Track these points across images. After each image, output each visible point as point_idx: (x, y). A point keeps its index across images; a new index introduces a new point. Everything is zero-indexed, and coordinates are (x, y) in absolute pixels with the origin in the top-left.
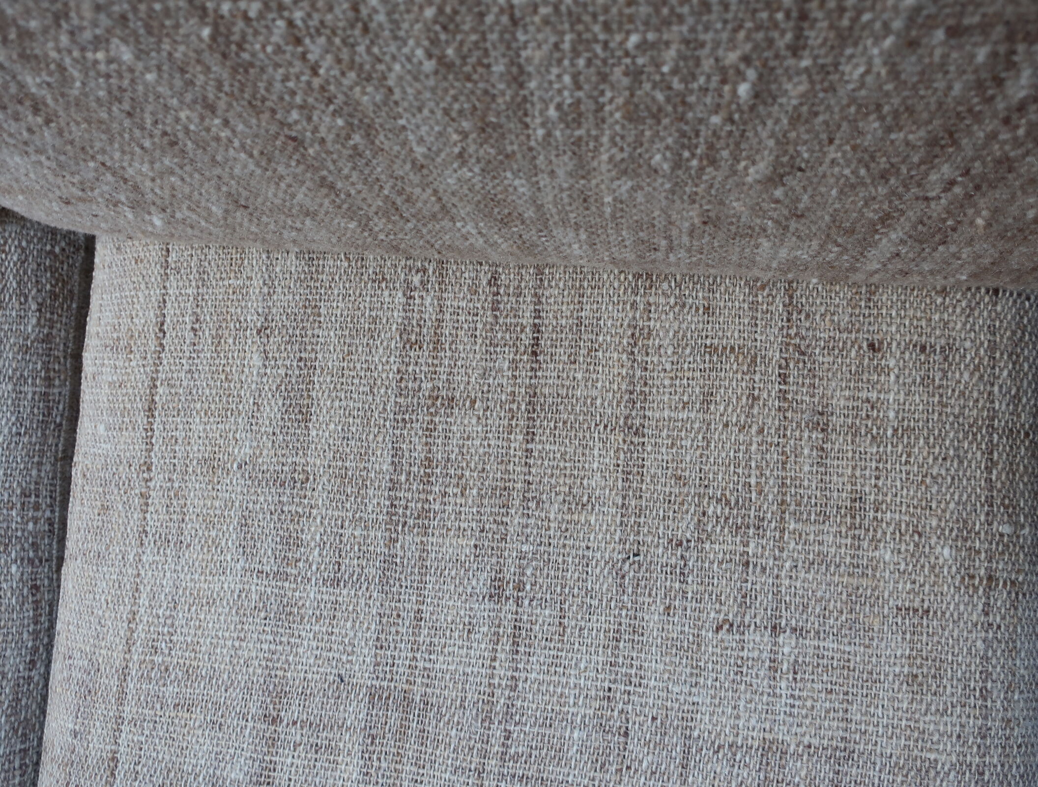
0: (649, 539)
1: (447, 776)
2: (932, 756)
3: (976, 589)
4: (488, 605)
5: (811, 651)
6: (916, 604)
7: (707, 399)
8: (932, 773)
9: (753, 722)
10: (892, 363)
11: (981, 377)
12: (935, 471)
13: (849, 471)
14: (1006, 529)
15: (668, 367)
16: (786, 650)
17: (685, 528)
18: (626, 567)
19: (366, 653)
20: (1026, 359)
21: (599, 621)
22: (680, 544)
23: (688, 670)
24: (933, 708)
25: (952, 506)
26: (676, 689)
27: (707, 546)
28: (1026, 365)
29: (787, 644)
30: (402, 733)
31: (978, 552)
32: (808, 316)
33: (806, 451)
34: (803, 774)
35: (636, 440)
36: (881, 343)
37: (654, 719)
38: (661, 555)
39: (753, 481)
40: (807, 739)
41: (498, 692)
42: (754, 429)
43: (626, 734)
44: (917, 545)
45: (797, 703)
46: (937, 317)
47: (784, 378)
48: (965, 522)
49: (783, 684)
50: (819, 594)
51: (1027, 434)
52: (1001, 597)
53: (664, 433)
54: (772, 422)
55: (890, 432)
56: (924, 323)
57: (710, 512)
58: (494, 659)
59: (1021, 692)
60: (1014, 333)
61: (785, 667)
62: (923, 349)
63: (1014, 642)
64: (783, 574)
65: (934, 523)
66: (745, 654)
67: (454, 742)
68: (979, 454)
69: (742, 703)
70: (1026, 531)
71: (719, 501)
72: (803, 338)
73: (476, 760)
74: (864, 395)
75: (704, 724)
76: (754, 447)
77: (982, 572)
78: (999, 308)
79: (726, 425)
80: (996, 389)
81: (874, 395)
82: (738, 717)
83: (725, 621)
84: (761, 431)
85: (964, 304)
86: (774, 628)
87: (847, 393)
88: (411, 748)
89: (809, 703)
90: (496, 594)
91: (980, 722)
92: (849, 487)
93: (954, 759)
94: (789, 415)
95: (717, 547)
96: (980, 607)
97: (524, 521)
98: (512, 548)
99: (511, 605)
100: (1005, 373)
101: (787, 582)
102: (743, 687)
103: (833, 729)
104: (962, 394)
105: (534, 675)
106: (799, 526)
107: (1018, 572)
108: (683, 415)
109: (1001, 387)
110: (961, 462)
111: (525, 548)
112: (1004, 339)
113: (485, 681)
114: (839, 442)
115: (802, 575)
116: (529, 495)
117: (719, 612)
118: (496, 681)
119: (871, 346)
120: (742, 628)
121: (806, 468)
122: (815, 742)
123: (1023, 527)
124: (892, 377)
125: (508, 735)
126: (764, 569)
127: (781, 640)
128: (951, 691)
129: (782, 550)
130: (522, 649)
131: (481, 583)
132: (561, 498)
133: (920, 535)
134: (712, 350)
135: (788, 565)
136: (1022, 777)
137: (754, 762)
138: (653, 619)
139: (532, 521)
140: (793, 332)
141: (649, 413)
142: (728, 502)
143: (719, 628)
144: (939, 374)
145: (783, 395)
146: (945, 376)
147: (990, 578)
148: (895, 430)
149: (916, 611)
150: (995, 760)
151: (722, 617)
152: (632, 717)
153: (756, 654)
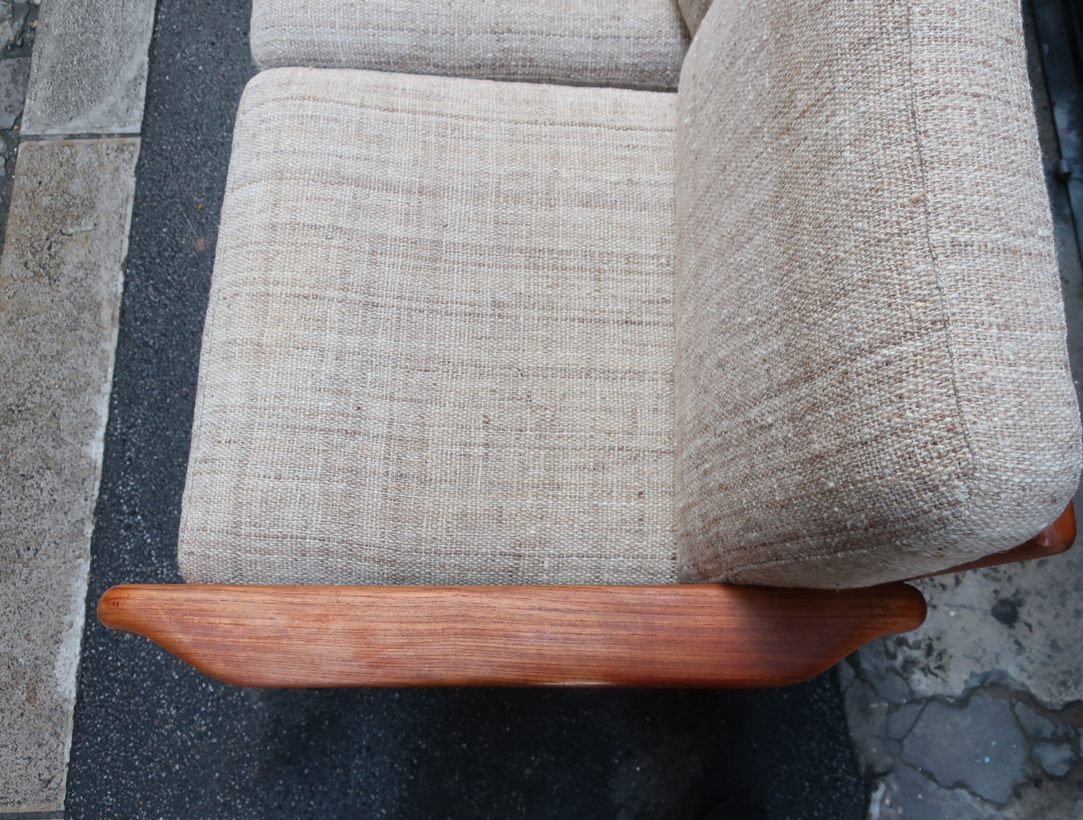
0: (530, 381)
1: (397, 280)
2: (424, 524)
3: (514, 548)
4: (490, 300)
5: (476, 463)
6: (504, 516)
7: (608, 410)
8: (415, 525)
9: (437, 434)
10: (632, 503)
11: (627, 550)
12: (575, 526)
13: (573, 482)
14: (546, 565)
15: (624, 390)
16: (476, 450)
17: (537, 399)
18: (515, 370)
19: (459, 239)
20: (638, 576)
21: (485, 357)
22: (528, 396)
23: (462, 401)
24: (449, 525)
25: (557, 535)
26: (452, 396)
27: (529, 410)
28: (634, 576)
29: (480, 451)
30: (418, 257)
31: (533, 549)
32: (655, 461)
33: (582, 460)
34: (411, 459)
35: (583, 374)
36: (643, 498)
37: (435, 384)
38: (522, 388)
39: (565, 433)
40: (429, 460)
41: (444, 306)
42: (592, 433)
43: (426, 371)
44: (536, 517)
45: (448, 457)
46: (659, 527)
47: (621, 449)
48: (549, 542)
49: (458, 449)
50: (507, 467)
51: (597, 577)
52: (511, 562)
53: (588, 389)
54: (597, 443)
55: (595, 502)
56: (655, 520)
57: (547, 412)
58: (461, 304)
59: (459, 574)
60: (652, 568)
61: (467, 450)
62: (641, 520)
63: (486, 570)
64: (516, 449)
65: (548, 526)
66: (473, 429)
67: (416, 284)
68: (585, 549)
69: (446, 428)
70: (545, 577)
71: (553, 416)
72: (643, 458)
73: (407, 295)
74: (615, 489)
75: (434, 409)
76: (583, 433)
77: (523, 551)
78: (665, 560)
79: (594, 419)
80: (621, 559)
81: (614, 494)
82: (439, 427)
83: (490, 420)
84: (591, 437)
85: (667, 541)
86: (487, 444)
87: (615, 480)
88: (412, 263)
89: (448, 462)
90: (495, 304)
91: (443, 550)
92: (565, 481)
93: (424, 536)
94: (602, 451)
95: (529, 415)
96: (504, 550)
97: (536, 318)
98: (520, 312)
99: (490, 312)
100: (630, 564)
101: (512, 450)
102: (455, 429)
103: (435, 474)
104: (617, 540)
105: (453, 323)
106: (542, 457)
107: (523, 572)
108: (598, 398)
109: (623, 561)
110: (581, 539)
111: (521, 318)
112: (648, 563)
113: (449, 299)
114: (588, 477)
115: (516, 458)
116: (550, 320)
117: (494, 416)
118: (449, 305)
119: (641, 493)
120: (486, 429)
121: (573, 460)
122: (429, 465)
123: (547, 575)
124: (625, 504)
125: (421, 311)
126: (517, 439)
127: (481, 448)
128: (459, 534)
129: (529, 448)
130: (467, 317)
131: (501, 296)
132: (550, 336)
133: (541, 518)
134: (634, 412)
135: (521, 451)
136: (413, 575)
137: (416, 434)
138: (488, 383)
139: (536, 322)
140: (646, 453)
141: (598, 381)
142: (552, 421)
143: (485, 417)
144: (628, 528)
145: (612, 448)
146: (627, 531)
147: (520, 556)
148: (596, 505)
149: (501, 516)
150: (423, 559)
151: (491, 418)
152: (436, 373)
153: (473, 435)
